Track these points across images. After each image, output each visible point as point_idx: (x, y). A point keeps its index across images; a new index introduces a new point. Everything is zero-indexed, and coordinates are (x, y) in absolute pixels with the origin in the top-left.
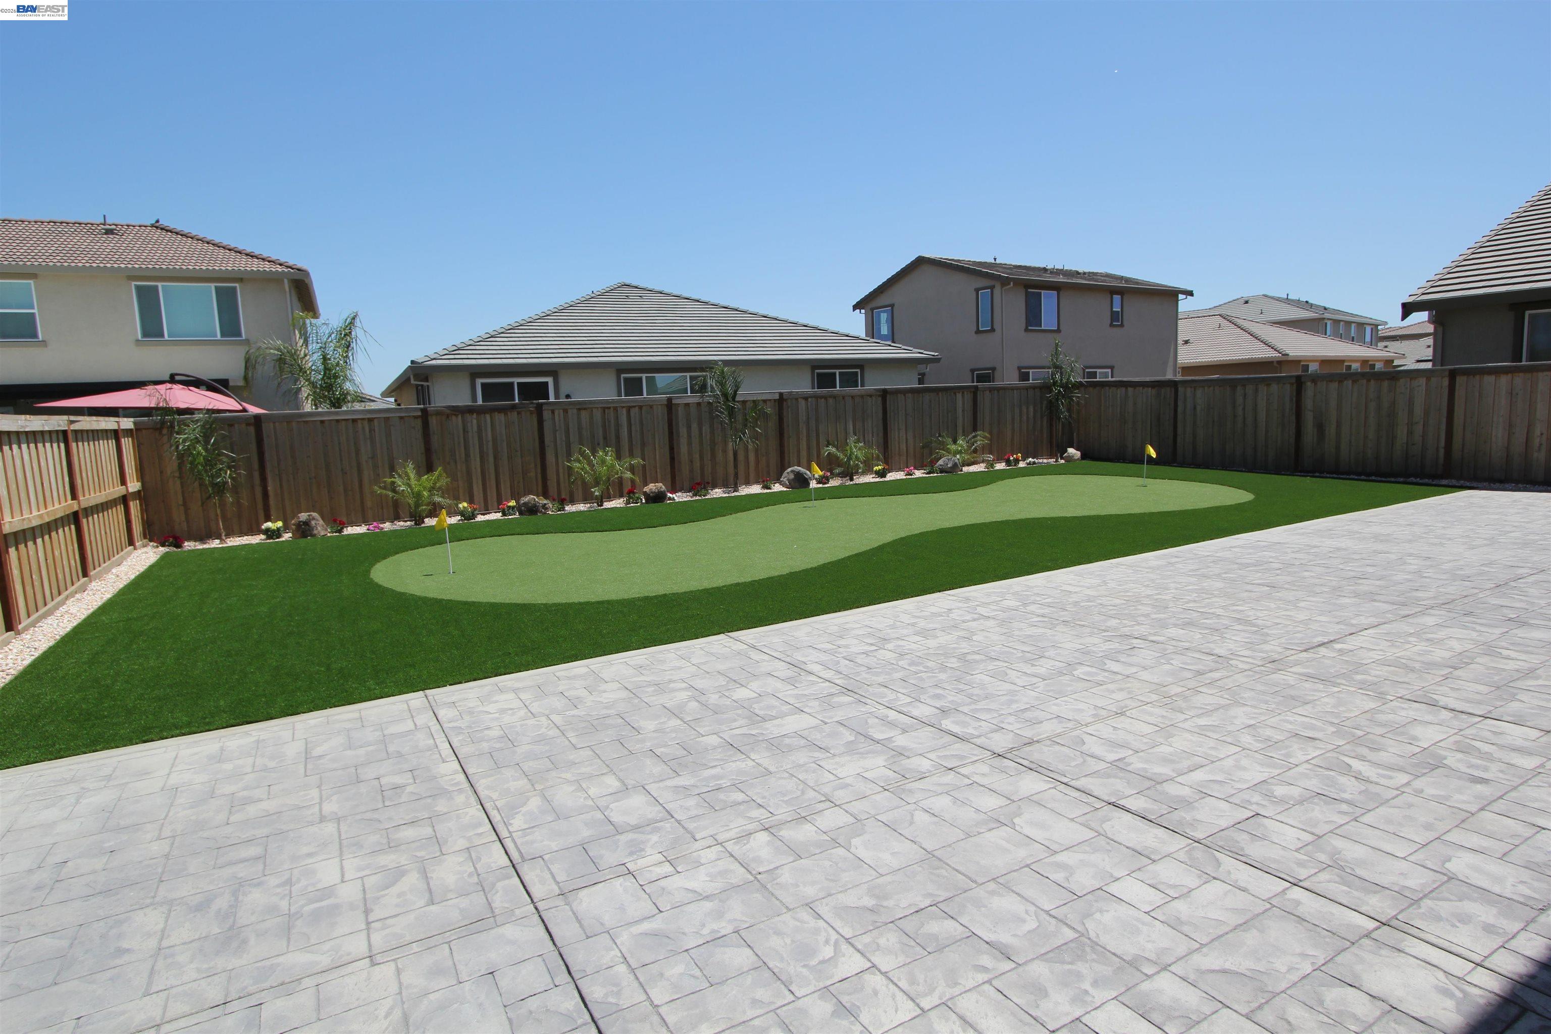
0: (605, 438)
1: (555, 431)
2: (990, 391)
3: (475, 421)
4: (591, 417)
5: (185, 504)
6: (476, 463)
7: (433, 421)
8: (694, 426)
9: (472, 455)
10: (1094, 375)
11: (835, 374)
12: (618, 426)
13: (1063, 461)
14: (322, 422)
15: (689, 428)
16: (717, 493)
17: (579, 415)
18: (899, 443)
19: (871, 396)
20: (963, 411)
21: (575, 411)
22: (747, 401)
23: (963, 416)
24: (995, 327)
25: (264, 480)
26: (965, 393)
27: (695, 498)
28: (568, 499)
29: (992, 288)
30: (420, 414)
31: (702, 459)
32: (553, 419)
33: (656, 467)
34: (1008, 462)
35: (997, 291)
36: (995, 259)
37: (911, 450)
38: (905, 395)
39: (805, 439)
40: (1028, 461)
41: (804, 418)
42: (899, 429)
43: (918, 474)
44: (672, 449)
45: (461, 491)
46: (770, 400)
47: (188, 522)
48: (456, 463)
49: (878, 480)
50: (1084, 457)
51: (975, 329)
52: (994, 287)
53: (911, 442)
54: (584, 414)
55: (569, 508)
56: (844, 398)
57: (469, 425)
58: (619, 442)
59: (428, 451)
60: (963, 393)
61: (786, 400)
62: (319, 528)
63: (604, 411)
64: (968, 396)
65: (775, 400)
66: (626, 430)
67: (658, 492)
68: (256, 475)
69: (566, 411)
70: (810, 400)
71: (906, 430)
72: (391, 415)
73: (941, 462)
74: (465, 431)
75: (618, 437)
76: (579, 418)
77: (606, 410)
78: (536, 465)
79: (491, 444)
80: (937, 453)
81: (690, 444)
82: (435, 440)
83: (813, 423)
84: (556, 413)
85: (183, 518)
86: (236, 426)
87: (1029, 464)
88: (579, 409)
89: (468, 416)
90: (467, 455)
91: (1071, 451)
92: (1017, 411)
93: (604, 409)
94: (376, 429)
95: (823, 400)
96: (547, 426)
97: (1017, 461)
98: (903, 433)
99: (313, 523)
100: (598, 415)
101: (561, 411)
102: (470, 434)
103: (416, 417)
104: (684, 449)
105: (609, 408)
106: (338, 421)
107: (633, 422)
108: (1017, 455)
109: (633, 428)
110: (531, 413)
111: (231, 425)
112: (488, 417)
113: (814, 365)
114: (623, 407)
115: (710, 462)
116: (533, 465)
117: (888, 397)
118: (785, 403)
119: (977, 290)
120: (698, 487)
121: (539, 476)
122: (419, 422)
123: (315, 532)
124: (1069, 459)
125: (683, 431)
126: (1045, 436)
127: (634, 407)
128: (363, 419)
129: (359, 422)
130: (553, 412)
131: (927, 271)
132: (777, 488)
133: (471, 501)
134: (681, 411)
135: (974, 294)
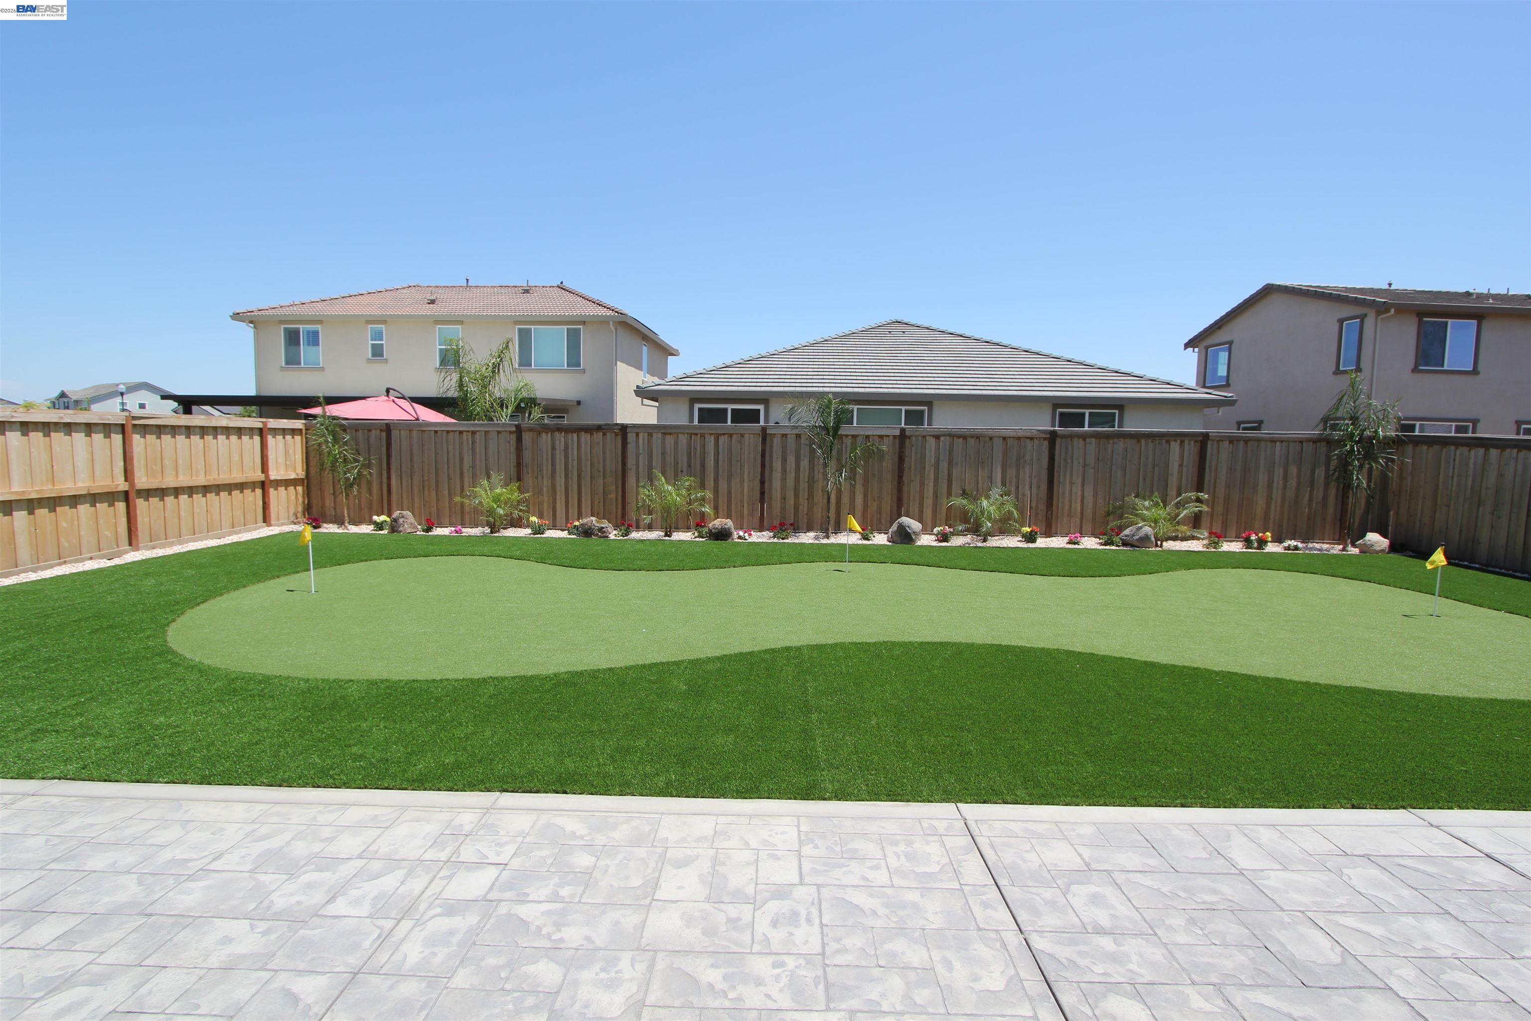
0: (689, 466)
1: (638, 455)
2: (1231, 442)
3: (563, 439)
4: (676, 443)
5: (334, 494)
6: (560, 480)
7: (527, 437)
8: (791, 460)
9: (557, 471)
10: (1412, 428)
11: (1083, 415)
12: (704, 453)
13: (1356, 551)
14: (436, 432)
15: (784, 460)
16: (807, 538)
17: (664, 440)
18: (1070, 501)
19: (1032, 439)
20: (1181, 466)
21: (660, 435)
22: (857, 436)
23: (1180, 473)
24: (1362, 366)
25: (389, 478)
26: (1186, 442)
27: (772, 540)
28: (634, 525)
29: (1362, 317)
30: (514, 429)
31: (796, 495)
32: (637, 442)
33: (742, 501)
34: (1248, 543)
35: (1369, 322)
36: (1390, 285)
37: (1089, 511)
38: (1084, 440)
39: (932, 484)
40: (1286, 544)
41: (933, 461)
42: (1071, 483)
43: (1090, 543)
44: (762, 482)
45: (545, 505)
46: (888, 436)
47: (335, 508)
48: (543, 477)
49: (1024, 545)
50: (1394, 548)
51: (1334, 369)
52: (1366, 315)
53: (1089, 500)
54: (670, 439)
55: (635, 535)
56: (991, 439)
57: (558, 442)
58: (704, 471)
59: (519, 465)
60: (1182, 442)
61: (909, 437)
62: (406, 526)
63: (691, 437)
64: (1191, 449)
65: (895, 437)
66: (712, 458)
67: (722, 528)
68: (385, 473)
69: (650, 435)
70: (942, 438)
71: (1083, 485)
72: (490, 429)
73: (1127, 532)
74: (553, 448)
75: (703, 466)
76: (663, 443)
77: (693, 436)
78: (617, 488)
79: (575, 463)
80: (1127, 518)
81: (784, 478)
82: (527, 455)
83: (944, 466)
84: (641, 436)
85: (333, 505)
86: (373, 431)
87: (1288, 548)
88: (665, 434)
89: (557, 434)
90: (554, 471)
91: (1373, 537)
92: (1279, 472)
93: (691, 435)
94: (478, 441)
95: (961, 440)
96: (631, 448)
97: (1262, 543)
98: (1077, 489)
99: (401, 520)
100: (683, 439)
101: (646, 435)
102: (558, 451)
103: (510, 432)
104: (776, 484)
105: (696, 434)
106: (448, 432)
107: (721, 451)
108: (1264, 533)
109: (721, 456)
110: (616, 435)
111: (370, 430)
112: (575, 435)
113: (1057, 403)
114: (711, 434)
115: (806, 501)
116: (614, 487)
117: (1058, 441)
118: (907, 441)
119: (1341, 321)
120: (782, 528)
121: (620, 498)
122: (513, 437)
123: (401, 529)
124: (1366, 550)
125: (777, 465)
126: (1331, 510)
127: (724, 434)
128: (468, 431)
129: (465, 433)
130: (637, 435)
131: (1276, 302)
132: (880, 539)
133: (540, 516)
134: (777, 441)
135: (1336, 326)
